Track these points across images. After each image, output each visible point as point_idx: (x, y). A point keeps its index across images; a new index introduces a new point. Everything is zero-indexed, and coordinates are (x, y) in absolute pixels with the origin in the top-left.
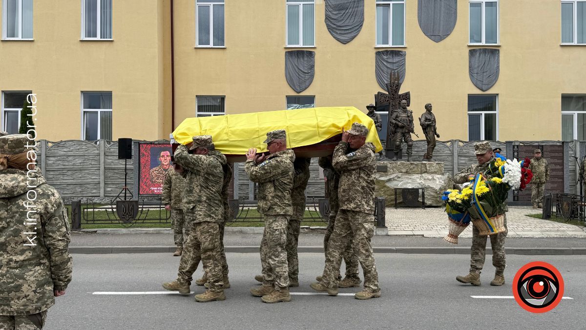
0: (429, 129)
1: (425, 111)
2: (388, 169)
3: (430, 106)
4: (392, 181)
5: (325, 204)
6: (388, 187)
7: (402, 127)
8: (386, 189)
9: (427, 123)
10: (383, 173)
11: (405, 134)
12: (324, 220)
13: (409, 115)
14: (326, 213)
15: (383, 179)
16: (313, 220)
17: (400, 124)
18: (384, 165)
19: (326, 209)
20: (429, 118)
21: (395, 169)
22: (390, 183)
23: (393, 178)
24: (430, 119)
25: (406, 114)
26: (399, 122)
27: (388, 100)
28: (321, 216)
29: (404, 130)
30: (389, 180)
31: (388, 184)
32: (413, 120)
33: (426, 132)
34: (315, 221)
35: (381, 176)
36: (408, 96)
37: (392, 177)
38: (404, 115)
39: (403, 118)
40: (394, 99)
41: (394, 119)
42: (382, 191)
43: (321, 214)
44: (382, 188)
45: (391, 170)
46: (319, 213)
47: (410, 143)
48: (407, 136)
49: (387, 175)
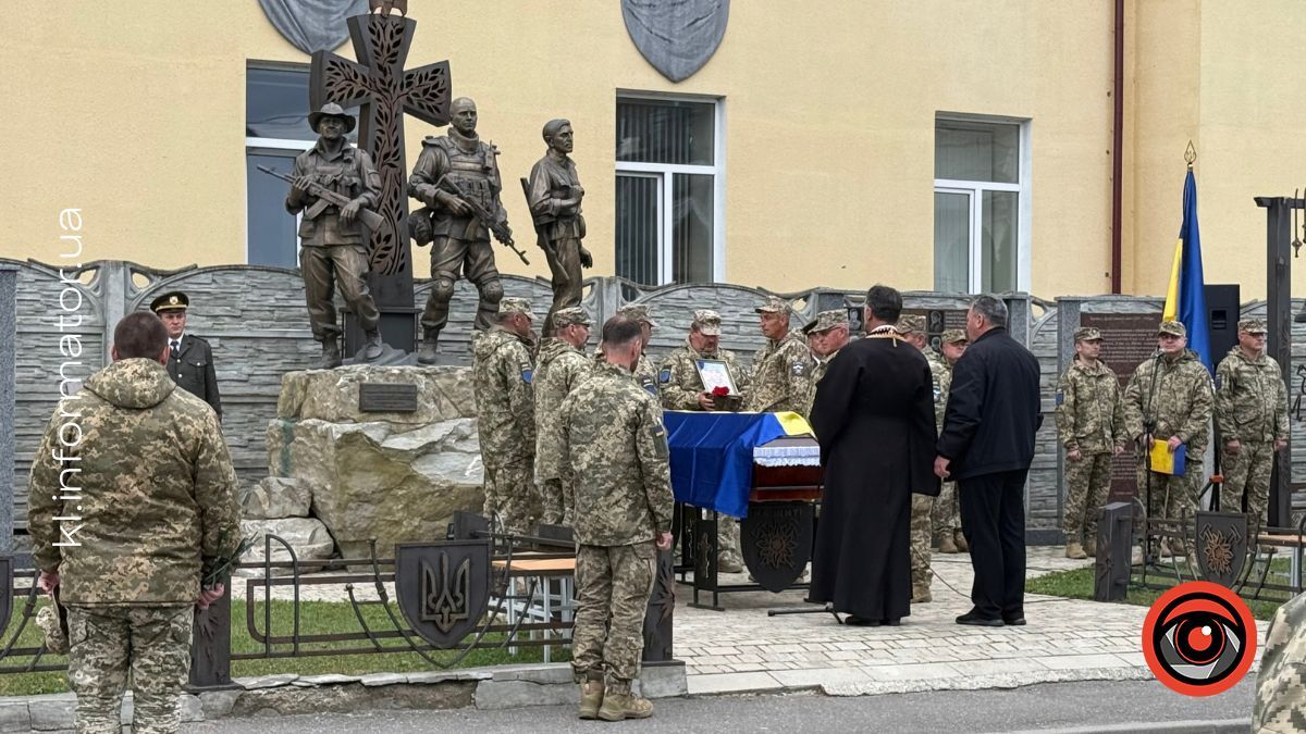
0: (562, 229)
1: (544, 147)
2: (420, 398)
3: (565, 130)
4: (436, 453)
5: (426, 567)
6: (426, 483)
7: (466, 216)
8: (414, 488)
9: (557, 202)
10: (396, 418)
11: (475, 248)
12: (416, 639)
13: (489, 163)
14: (431, 611)
15: (399, 443)
16: (367, 644)
17: (457, 202)
18: (401, 383)
19: (429, 591)
20: (562, 182)
21: (445, 402)
22: (431, 462)
23: (442, 441)
24: (566, 187)
25: (477, 158)
26: (454, 192)
27: (360, 94)
28: (406, 627)
29: (472, 231)
30: (428, 450)
31: (423, 469)
32: (499, 189)
33: (553, 243)
34: (378, 650)
35: (392, 432)
36: (440, 78)
37: (437, 433)
38: (469, 163)
39: (467, 176)
40: (385, 88)
41: (428, 181)
42: (397, 499)
43: (407, 615)
44: (400, 486)
45: (432, 406)
46: (397, 612)
47: (493, 287)
48: (482, 256)
49: (414, 427)
